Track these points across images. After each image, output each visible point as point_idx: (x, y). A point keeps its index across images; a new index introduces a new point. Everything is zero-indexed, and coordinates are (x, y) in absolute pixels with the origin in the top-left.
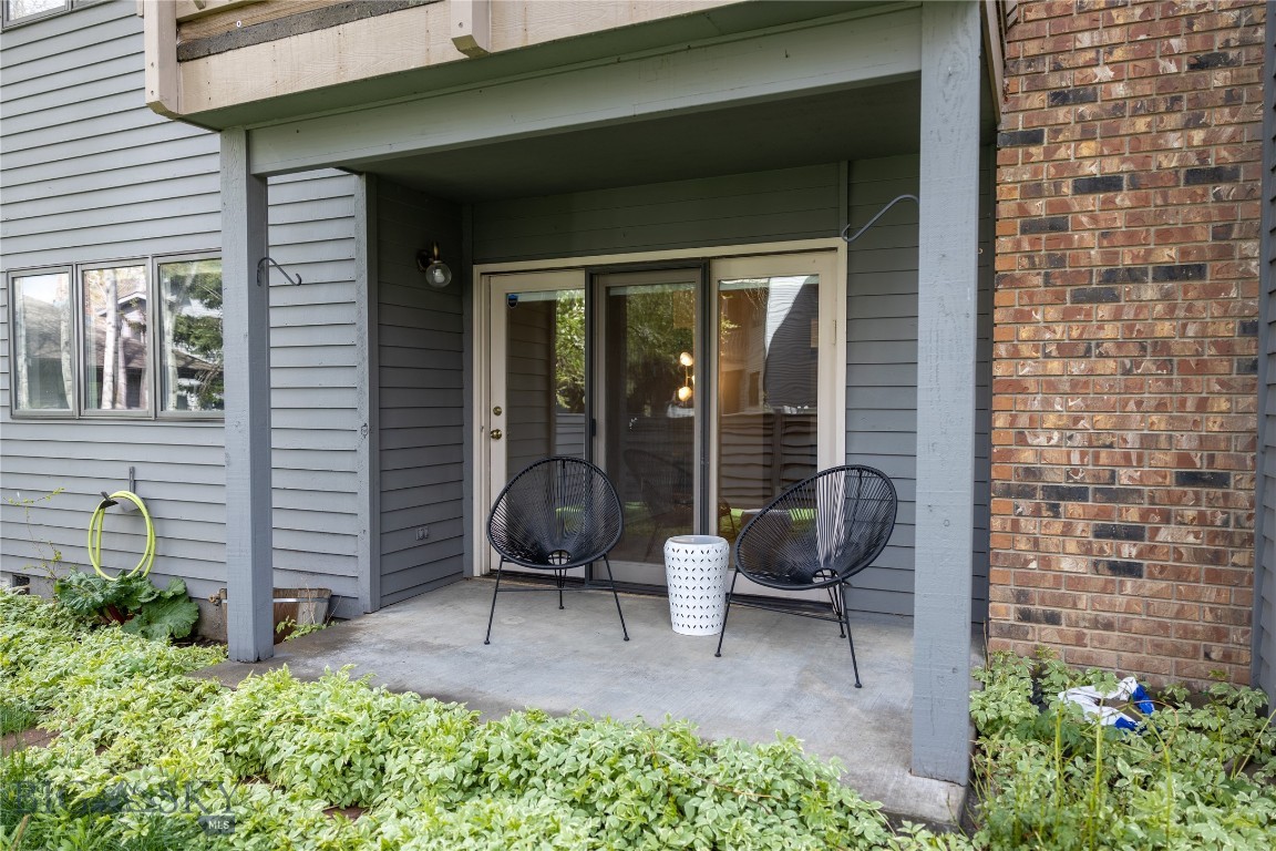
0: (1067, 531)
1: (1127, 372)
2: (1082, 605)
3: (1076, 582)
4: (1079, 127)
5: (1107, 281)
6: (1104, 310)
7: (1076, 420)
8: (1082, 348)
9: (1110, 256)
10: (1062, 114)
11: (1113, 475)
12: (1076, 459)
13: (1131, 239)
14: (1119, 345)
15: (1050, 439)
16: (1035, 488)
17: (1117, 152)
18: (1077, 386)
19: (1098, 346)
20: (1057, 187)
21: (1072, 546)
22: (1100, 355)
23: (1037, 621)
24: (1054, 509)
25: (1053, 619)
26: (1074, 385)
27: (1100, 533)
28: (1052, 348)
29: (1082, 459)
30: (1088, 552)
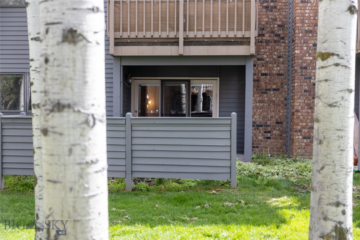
0: (260, 132)
1: (269, 106)
2: (262, 144)
3: (261, 141)
4: (261, 65)
5: (266, 90)
6: (265, 95)
7: (261, 113)
8: (262, 101)
9: (266, 86)
10: (259, 62)
11: (267, 123)
12: (261, 120)
13: (269, 84)
14: (267, 101)
15: (257, 117)
16: (255, 125)
17: (267, 69)
18: (261, 108)
19: (264, 101)
20: (258, 74)
21: (260, 135)
22: (265, 103)
23: (255, 148)
24: (258, 128)
25: (257, 147)
26: (261, 107)
27: (265, 132)
28: (257, 101)
29: (262, 120)
30: (263, 135)
